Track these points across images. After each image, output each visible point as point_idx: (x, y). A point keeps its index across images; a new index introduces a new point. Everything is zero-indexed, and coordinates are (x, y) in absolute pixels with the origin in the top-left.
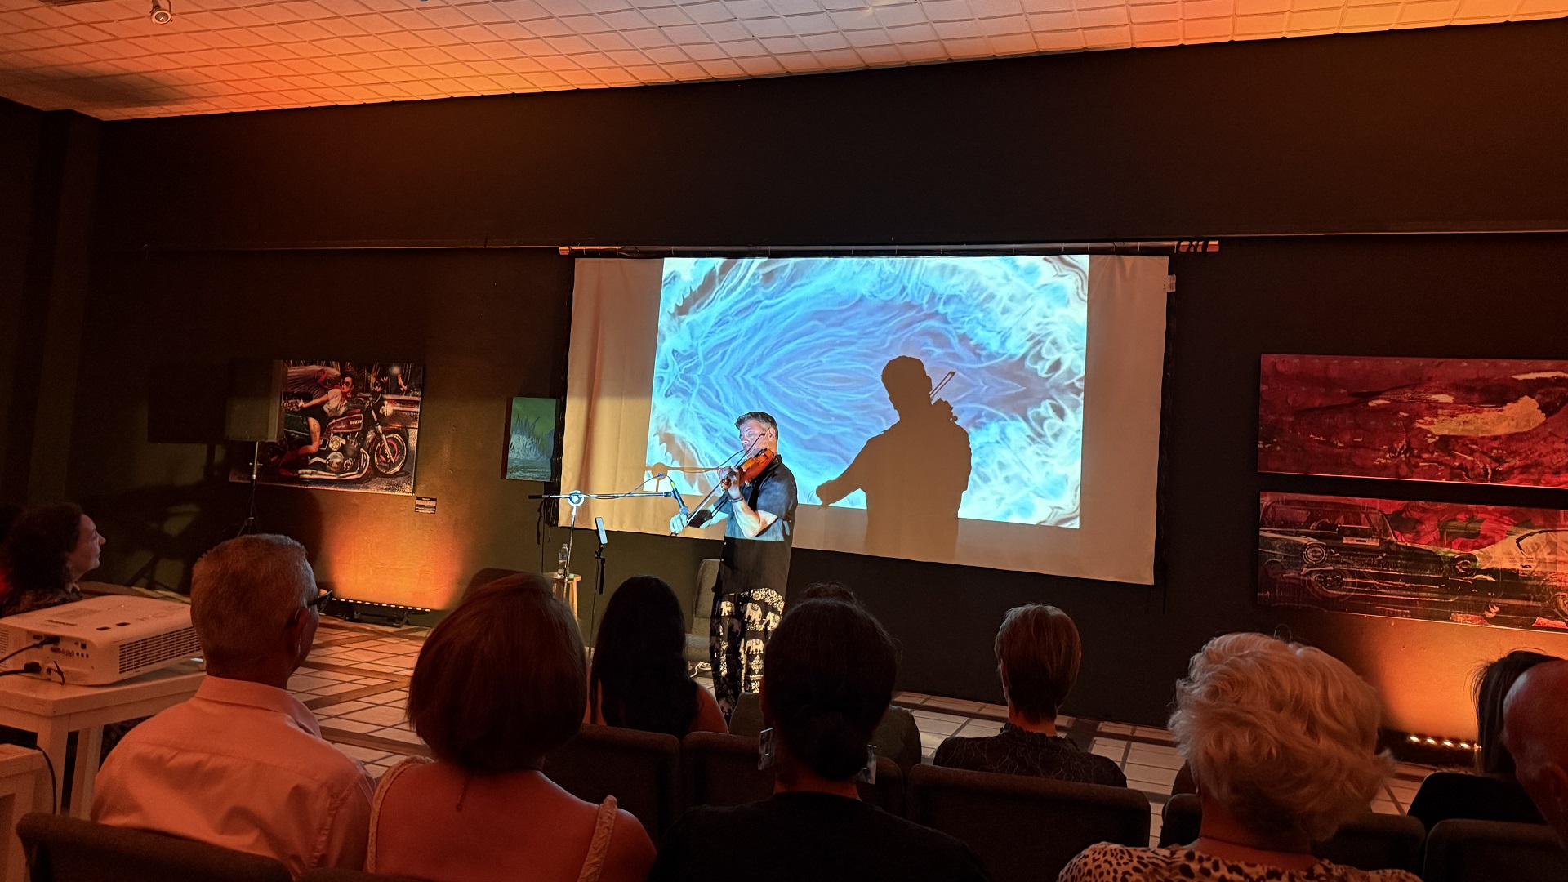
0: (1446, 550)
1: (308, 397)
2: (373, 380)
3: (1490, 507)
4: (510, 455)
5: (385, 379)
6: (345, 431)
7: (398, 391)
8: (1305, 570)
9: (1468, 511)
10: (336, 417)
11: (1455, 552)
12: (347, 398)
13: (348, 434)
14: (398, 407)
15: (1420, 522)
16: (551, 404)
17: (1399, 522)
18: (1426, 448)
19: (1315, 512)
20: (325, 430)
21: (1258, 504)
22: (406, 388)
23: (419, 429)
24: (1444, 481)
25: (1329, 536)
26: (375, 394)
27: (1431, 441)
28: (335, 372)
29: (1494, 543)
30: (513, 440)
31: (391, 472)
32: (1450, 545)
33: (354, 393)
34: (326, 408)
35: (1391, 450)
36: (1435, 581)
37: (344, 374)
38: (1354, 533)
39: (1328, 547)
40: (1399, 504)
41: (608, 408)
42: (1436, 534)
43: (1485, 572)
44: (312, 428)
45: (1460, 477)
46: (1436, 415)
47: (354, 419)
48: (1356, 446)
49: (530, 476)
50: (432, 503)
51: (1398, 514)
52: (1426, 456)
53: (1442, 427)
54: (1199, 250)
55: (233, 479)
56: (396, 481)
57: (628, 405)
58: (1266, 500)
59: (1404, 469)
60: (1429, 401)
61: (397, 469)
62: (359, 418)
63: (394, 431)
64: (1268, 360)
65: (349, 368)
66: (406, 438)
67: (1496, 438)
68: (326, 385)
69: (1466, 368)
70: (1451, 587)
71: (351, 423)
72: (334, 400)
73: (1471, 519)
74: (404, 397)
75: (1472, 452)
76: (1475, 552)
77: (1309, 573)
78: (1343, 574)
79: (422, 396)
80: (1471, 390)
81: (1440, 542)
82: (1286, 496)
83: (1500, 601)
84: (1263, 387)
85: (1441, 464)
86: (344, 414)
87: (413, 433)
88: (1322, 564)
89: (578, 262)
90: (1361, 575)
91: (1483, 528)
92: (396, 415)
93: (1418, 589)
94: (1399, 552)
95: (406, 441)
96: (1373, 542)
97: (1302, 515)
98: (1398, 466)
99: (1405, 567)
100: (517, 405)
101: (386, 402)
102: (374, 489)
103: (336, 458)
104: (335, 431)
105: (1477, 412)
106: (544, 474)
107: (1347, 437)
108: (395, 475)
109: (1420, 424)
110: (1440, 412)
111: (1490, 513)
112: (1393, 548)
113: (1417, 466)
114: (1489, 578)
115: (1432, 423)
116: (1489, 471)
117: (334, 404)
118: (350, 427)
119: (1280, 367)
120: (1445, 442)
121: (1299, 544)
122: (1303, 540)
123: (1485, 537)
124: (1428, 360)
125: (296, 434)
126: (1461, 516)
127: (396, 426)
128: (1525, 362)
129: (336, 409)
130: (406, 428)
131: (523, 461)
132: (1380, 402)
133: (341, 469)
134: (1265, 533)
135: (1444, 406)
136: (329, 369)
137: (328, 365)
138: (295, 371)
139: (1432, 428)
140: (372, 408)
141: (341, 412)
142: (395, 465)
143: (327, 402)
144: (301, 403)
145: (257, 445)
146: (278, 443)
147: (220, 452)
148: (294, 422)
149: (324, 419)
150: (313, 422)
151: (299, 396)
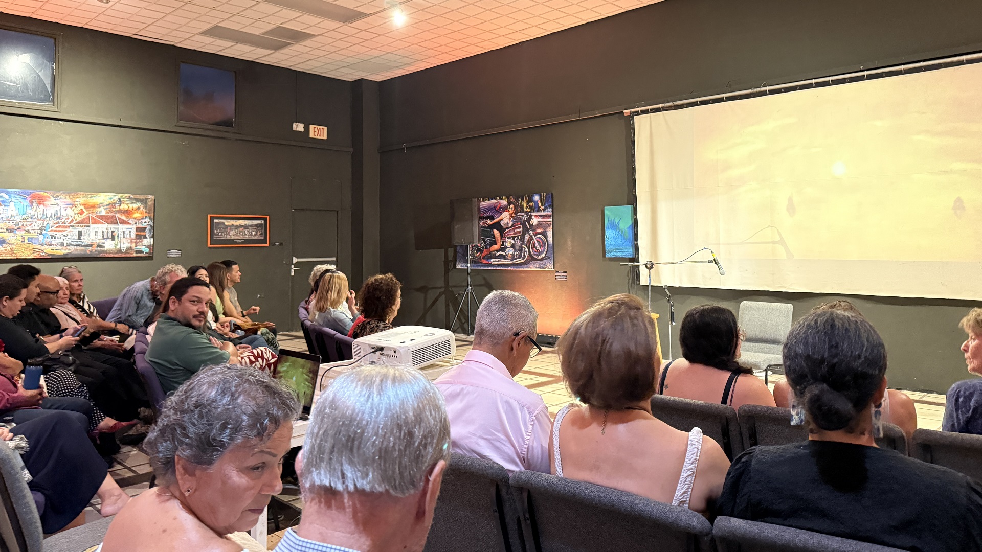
1: (492, 218)
2: (525, 205)
4: (606, 242)
5: (532, 204)
6: (513, 236)
7: (539, 210)
10: (507, 228)
12: (512, 217)
13: (515, 237)
14: (540, 219)
16: (629, 208)
22: (543, 208)
23: (553, 231)
26: (526, 212)
28: (504, 202)
30: (607, 233)
31: (540, 257)
33: (516, 213)
34: (502, 223)
37: (510, 203)
44: (495, 235)
47: (517, 228)
49: (620, 254)
50: (565, 274)
55: (459, 267)
56: (543, 262)
57: (677, 205)
61: (543, 255)
63: (539, 233)
65: (512, 199)
66: (546, 237)
68: (500, 210)
71: (516, 231)
74: (542, 213)
79: (552, 212)
86: (512, 226)
87: (550, 234)
89: (636, 118)
92: (539, 224)
95: (547, 239)
100: (608, 211)
101: (533, 217)
102: (533, 267)
103: (510, 251)
104: (508, 236)
106: (629, 252)
108: (542, 259)
117: (506, 220)
118: (515, 233)
125: (488, 239)
129: (507, 224)
130: (546, 231)
131: (616, 245)
133: (513, 258)
136: (501, 201)
137: (500, 199)
138: (485, 204)
140: (526, 221)
141: (510, 225)
142: (542, 253)
143: (502, 220)
144: (489, 222)
145: (470, 246)
146: (479, 245)
147: (451, 252)
148: (486, 233)
149: (501, 230)
150: (496, 232)
151: (487, 218)
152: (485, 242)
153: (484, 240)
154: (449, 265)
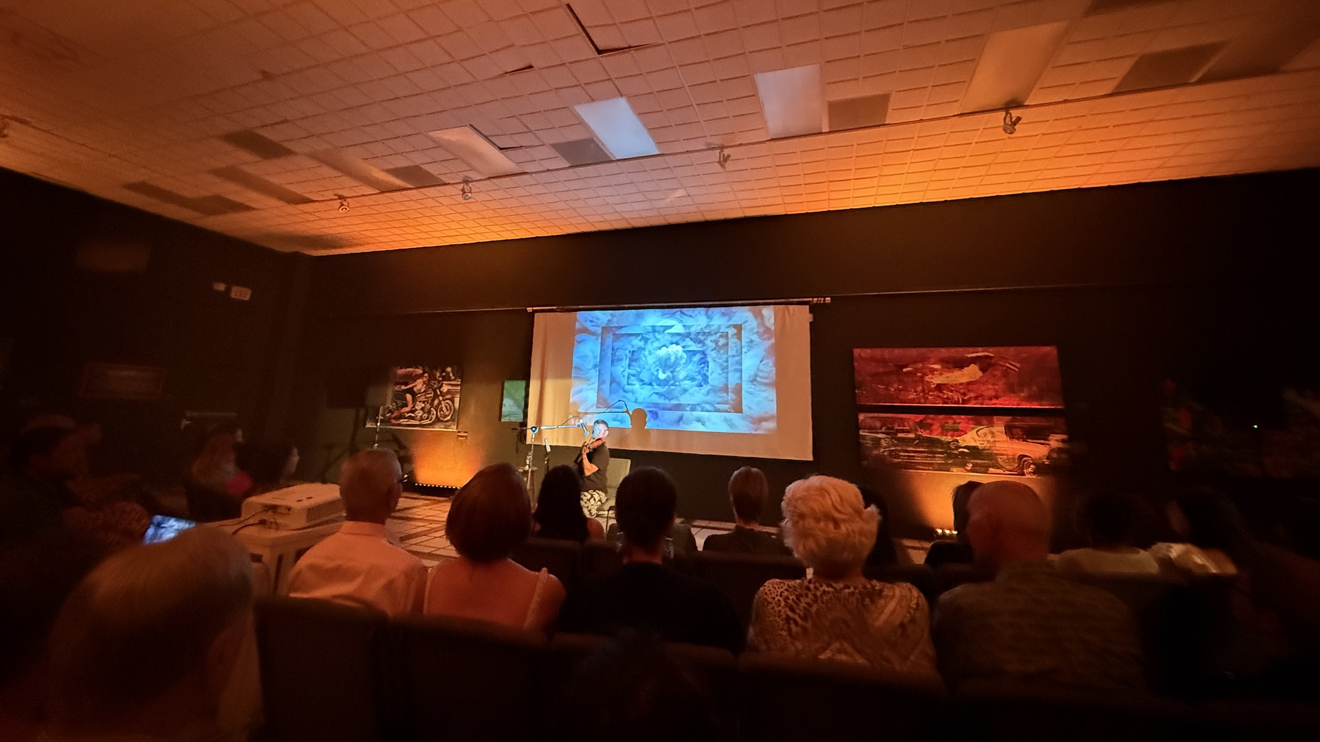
0: (945, 437)
1: (406, 384)
2: (438, 374)
3: (963, 417)
4: (503, 409)
5: (444, 374)
7: (450, 380)
8: (882, 450)
9: (953, 419)
10: (420, 393)
11: (949, 439)
12: (425, 384)
14: (450, 387)
15: (932, 425)
16: (522, 384)
17: (922, 424)
18: (930, 391)
19: (884, 422)
20: (414, 400)
21: (857, 419)
22: (453, 378)
23: (460, 397)
24: (940, 405)
25: (891, 433)
26: (439, 382)
27: (933, 386)
28: (420, 371)
29: (966, 433)
30: (504, 402)
31: (446, 419)
32: (946, 435)
33: (429, 381)
34: (415, 389)
35: (915, 391)
36: (941, 453)
37: (424, 372)
38: (903, 431)
39: (892, 439)
40: (922, 417)
41: (550, 384)
42: (940, 430)
43: (965, 447)
44: (408, 399)
45: (948, 404)
46: (933, 374)
48: (901, 390)
49: (513, 419)
50: (465, 434)
51: (921, 421)
52: (931, 393)
53: (937, 380)
54: (822, 302)
55: (368, 425)
56: (448, 424)
57: (561, 382)
58: (861, 417)
59: (922, 401)
60: (930, 368)
61: (449, 418)
62: (431, 393)
63: (447, 399)
64: (857, 352)
65: (427, 369)
66: (453, 402)
67: (961, 384)
68: (415, 378)
69: (944, 352)
70: (950, 456)
72: (419, 385)
73: (955, 423)
74: (453, 383)
75: (952, 391)
76: (958, 438)
77: (884, 451)
78: (899, 451)
79: (461, 382)
80: (948, 362)
81: (942, 434)
82: (872, 415)
83: (973, 461)
84: (856, 364)
85: (939, 397)
86: (424, 392)
87: (457, 400)
88: (889, 447)
89: (536, 315)
90: (908, 452)
91: (960, 427)
92: (449, 392)
93: (935, 457)
94: (924, 439)
95: (453, 404)
96: (912, 435)
97: (878, 424)
98: (920, 399)
99: (928, 447)
100: (507, 384)
101: (444, 385)
102: (437, 428)
103: (419, 414)
105: (952, 372)
106: (520, 418)
107: (896, 386)
108: (448, 421)
109: (927, 379)
110: (935, 372)
111: (964, 419)
112: (921, 438)
113: (928, 398)
114: (966, 450)
115: (932, 378)
116: (960, 400)
117: (419, 387)
118: (426, 398)
119: (862, 355)
120: (940, 387)
121: (877, 438)
122: (880, 436)
123: (962, 431)
124: (928, 349)
126: (950, 421)
127: (449, 396)
128: (971, 349)
129: (420, 390)
130: (454, 397)
131: (510, 412)
132: (909, 369)
133: (421, 419)
134: (861, 433)
135: (936, 370)
136: (417, 370)
138: (401, 371)
139: (932, 380)
140: (437, 388)
141: (422, 391)
142: (448, 415)
143: (416, 386)
144: (403, 387)
145: (381, 408)
146: (391, 406)
147: (362, 412)
148: (400, 396)
149: (414, 394)
150: (409, 397)
151: (402, 384)
152: (397, 404)
153: (396, 402)
154: (359, 423)
